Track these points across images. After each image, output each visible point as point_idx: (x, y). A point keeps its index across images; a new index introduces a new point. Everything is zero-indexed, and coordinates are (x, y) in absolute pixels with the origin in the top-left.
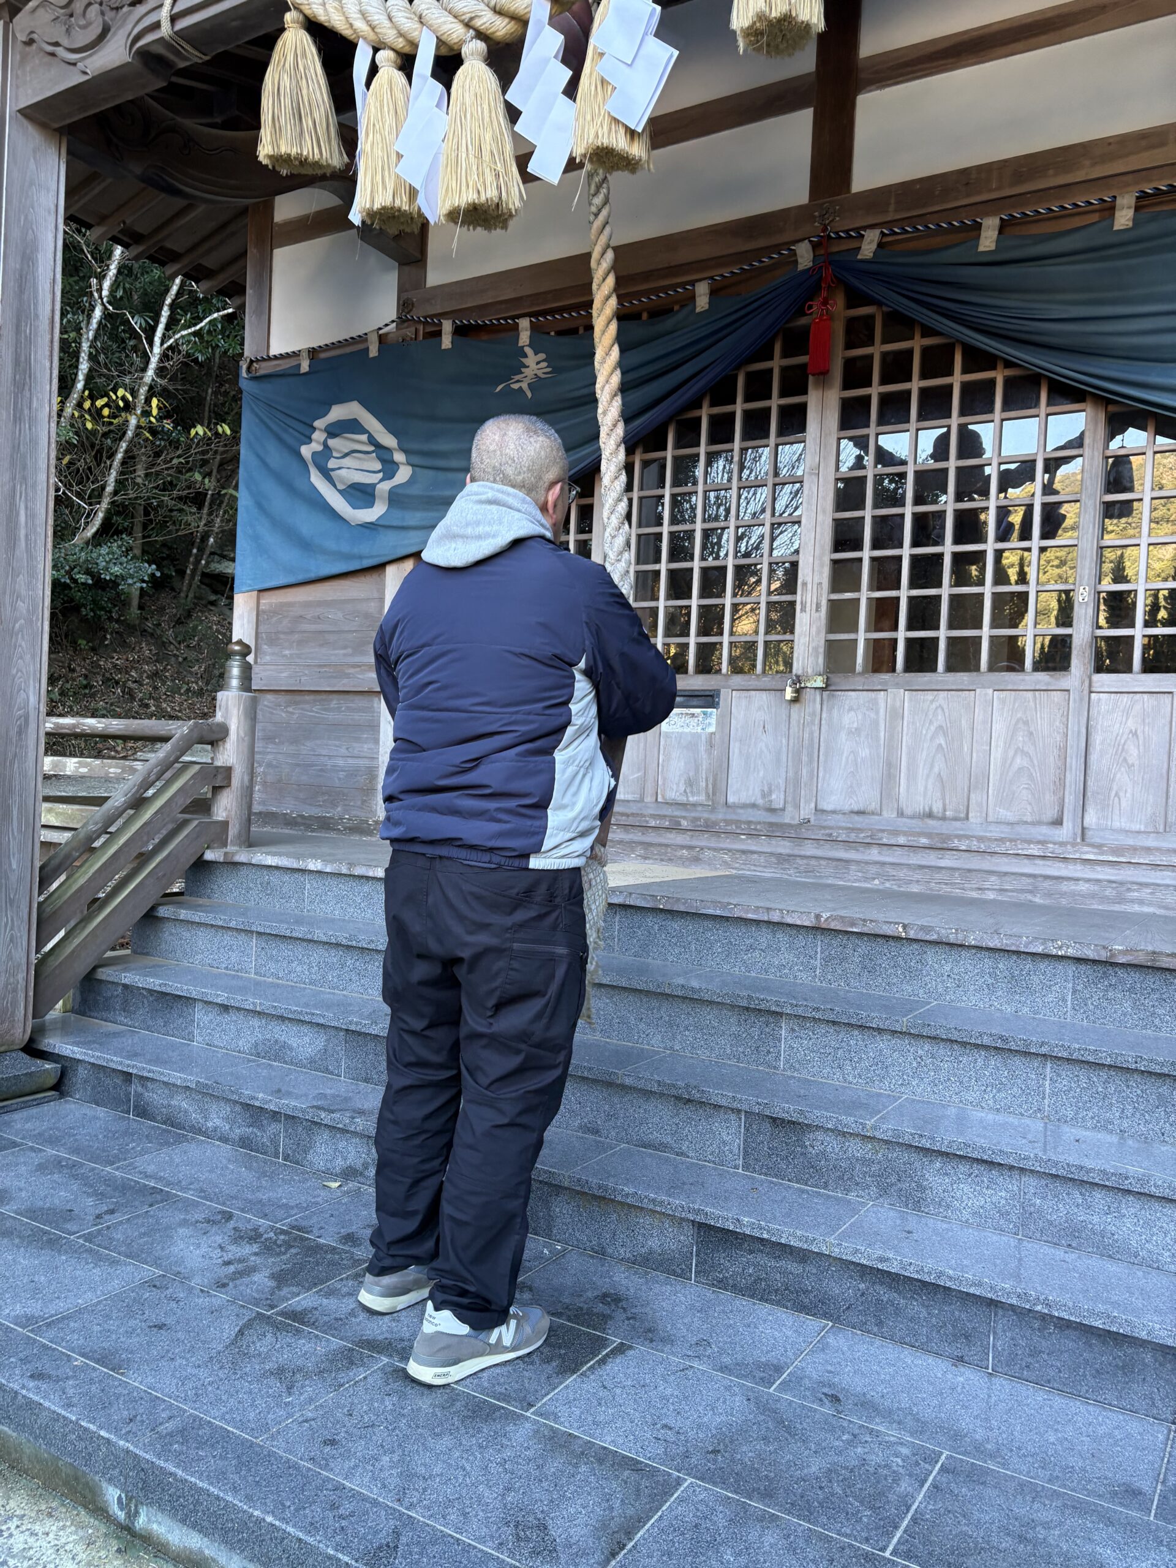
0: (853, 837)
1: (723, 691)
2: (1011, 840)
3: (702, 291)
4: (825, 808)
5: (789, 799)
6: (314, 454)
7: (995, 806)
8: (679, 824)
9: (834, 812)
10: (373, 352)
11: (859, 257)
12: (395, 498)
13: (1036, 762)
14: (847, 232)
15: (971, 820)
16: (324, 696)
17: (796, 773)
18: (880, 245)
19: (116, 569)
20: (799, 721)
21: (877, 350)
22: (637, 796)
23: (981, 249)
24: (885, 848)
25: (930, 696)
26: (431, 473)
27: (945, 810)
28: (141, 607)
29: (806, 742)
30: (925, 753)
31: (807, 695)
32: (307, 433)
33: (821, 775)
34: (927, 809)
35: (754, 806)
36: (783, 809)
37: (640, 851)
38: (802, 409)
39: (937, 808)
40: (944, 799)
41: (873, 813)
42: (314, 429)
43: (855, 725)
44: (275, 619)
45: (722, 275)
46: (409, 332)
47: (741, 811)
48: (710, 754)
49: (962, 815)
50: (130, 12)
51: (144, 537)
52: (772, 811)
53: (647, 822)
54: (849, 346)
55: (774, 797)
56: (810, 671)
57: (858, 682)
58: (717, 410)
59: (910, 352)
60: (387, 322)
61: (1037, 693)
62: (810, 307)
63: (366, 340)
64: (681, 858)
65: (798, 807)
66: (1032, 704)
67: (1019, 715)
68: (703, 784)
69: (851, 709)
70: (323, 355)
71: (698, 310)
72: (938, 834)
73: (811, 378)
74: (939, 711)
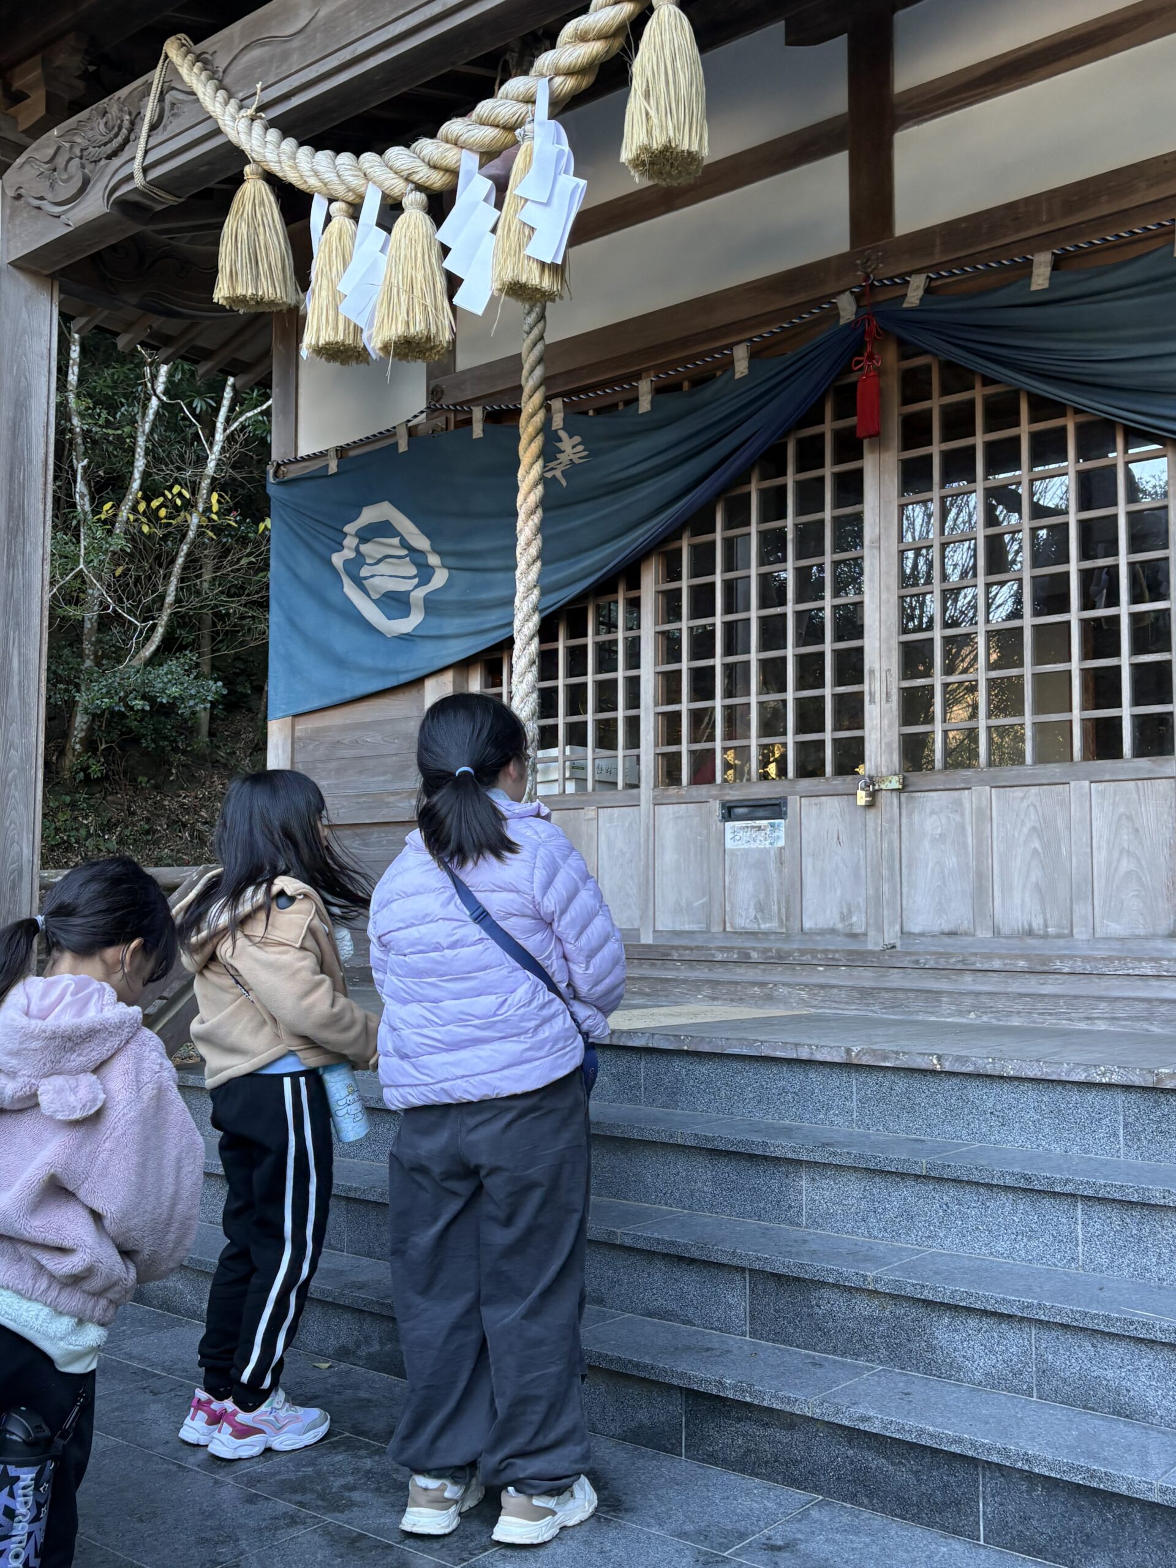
0: (942, 963)
1: (789, 798)
2: (1119, 959)
3: (741, 354)
4: (913, 931)
5: (871, 921)
6: (346, 562)
7: (1103, 918)
8: (748, 956)
9: (922, 934)
10: (403, 447)
11: (905, 305)
12: (432, 606)
13: (1144, 863)
14: (891, 279)
15: (1077, 936)
16: (364, 830)
17: (877, 890)
18: (928, 291)
19: (174, 691)
20: (876, 830)
21: (935, 404)
22: (702, 926)
23: (1034, 287)
24: (979, 974)
25: (1018, 792)
26: (468, 575)
27: (1046, 926)
28: (211, 734)
29: (885, 853)
30: (1019, 860)
31: (883, 798)
32: (339, 540)
33: (905, 890)
34: (1026, 927)
35: (833, 931)
36: (865, 934)
37: (707, 991)
38: (859, 474)
39: (1037, 924)
40: (1044, 913)
41: (966, 934)
42: (346, 535)
43: (939, 831)
44: (311, 747)
45: (761, 336)
46: (440, 422)
47: (818, 938)
48: (780, 871)
49: (1066, 931)
50: (107, 165)
51: (213, 651)
52: (853, 936)
53: (713, 955)
54: (906, 401)
55: (854, 919)
56: (884, 770)
57: (939, 779)
58: (767, 484)
59: (971, 403)
60: (416, 413)
61: (1139, 783)
62: (860, 362)
63: (395, 434)
64: (753, 996)
65: (880, 930)
66: (1135, 796)
67: (1122, 810)
68: (775, 908)
69: (933, 813)
70: (352, 453)
71: (738, 376)
72: (1037, 955)
73: (866, 442)
74: (1032, 809)
